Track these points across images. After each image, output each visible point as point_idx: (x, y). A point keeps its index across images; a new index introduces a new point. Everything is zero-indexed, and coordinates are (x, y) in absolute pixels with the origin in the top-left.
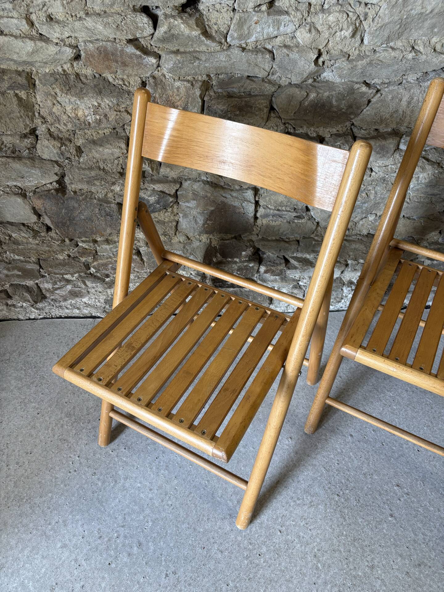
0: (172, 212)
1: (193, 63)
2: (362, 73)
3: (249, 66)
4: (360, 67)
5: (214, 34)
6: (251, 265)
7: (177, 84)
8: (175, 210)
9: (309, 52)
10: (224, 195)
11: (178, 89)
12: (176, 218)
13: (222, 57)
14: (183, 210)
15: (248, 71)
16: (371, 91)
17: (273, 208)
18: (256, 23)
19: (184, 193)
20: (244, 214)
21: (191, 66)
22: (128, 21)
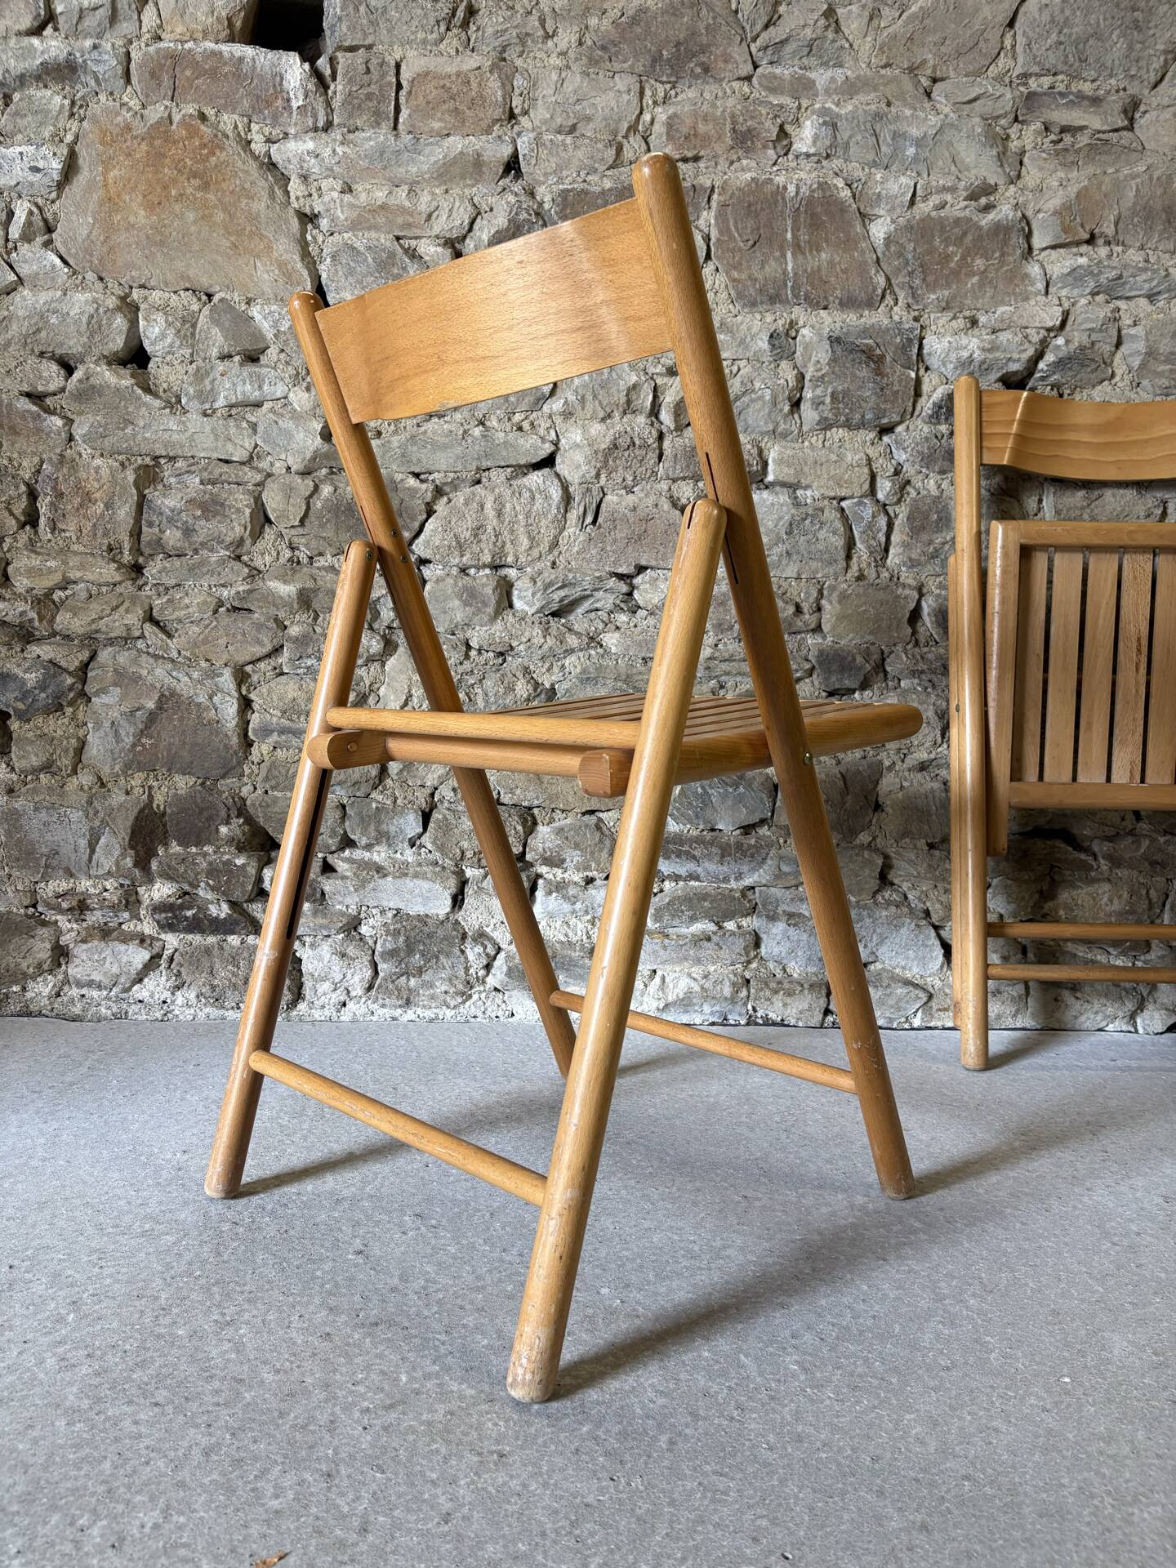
0: (73, 718)
1: (123, 430)
2: (403, 455)
3: (217, 440)
4: (396, 444)
5: (162, 394)
6: (240, 861)
7: (98, 462)
8: (80, 715)
9: (310, 420)
10: (174, 674)
11: (97, 469)
12: (81, 733)
13: (171, 424)
14: (95, 713)
15: (216, 448)
16: (424, 486)
17: (279, 714)
18: (222, 375)
19: (100, 672)
20: (218, 722)
21: (120, 433)
22: (28, 368)
